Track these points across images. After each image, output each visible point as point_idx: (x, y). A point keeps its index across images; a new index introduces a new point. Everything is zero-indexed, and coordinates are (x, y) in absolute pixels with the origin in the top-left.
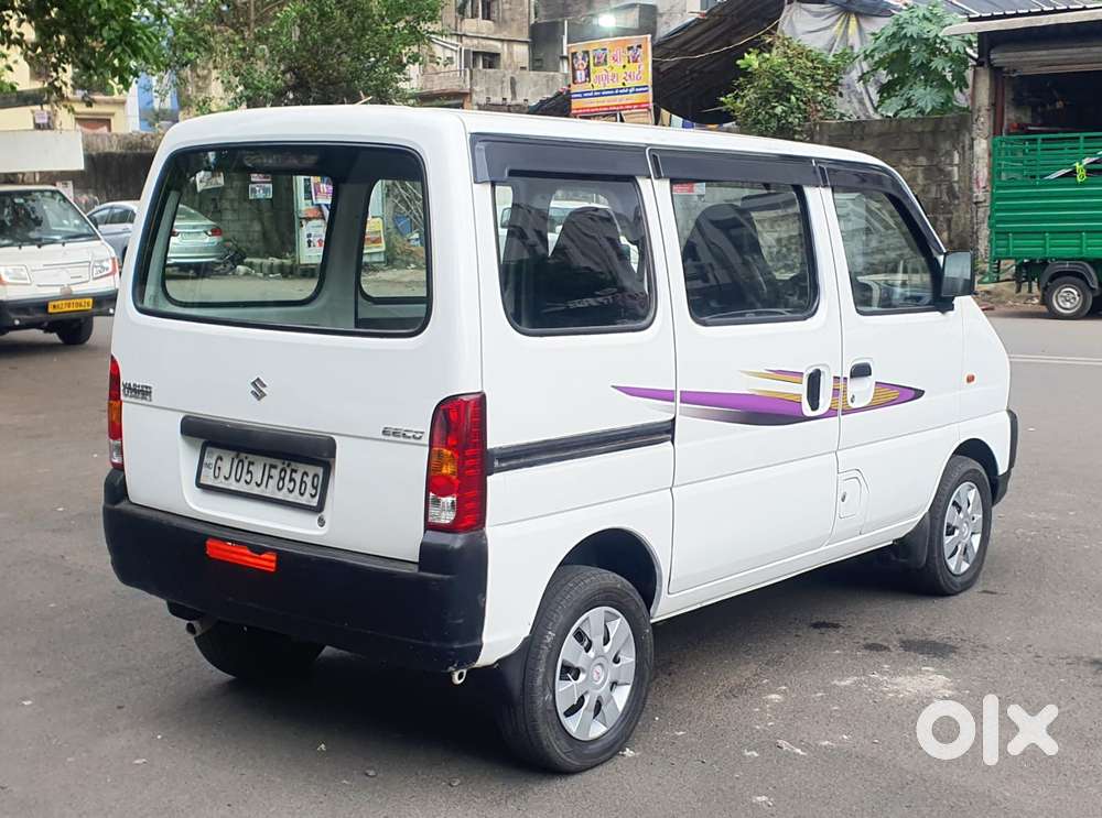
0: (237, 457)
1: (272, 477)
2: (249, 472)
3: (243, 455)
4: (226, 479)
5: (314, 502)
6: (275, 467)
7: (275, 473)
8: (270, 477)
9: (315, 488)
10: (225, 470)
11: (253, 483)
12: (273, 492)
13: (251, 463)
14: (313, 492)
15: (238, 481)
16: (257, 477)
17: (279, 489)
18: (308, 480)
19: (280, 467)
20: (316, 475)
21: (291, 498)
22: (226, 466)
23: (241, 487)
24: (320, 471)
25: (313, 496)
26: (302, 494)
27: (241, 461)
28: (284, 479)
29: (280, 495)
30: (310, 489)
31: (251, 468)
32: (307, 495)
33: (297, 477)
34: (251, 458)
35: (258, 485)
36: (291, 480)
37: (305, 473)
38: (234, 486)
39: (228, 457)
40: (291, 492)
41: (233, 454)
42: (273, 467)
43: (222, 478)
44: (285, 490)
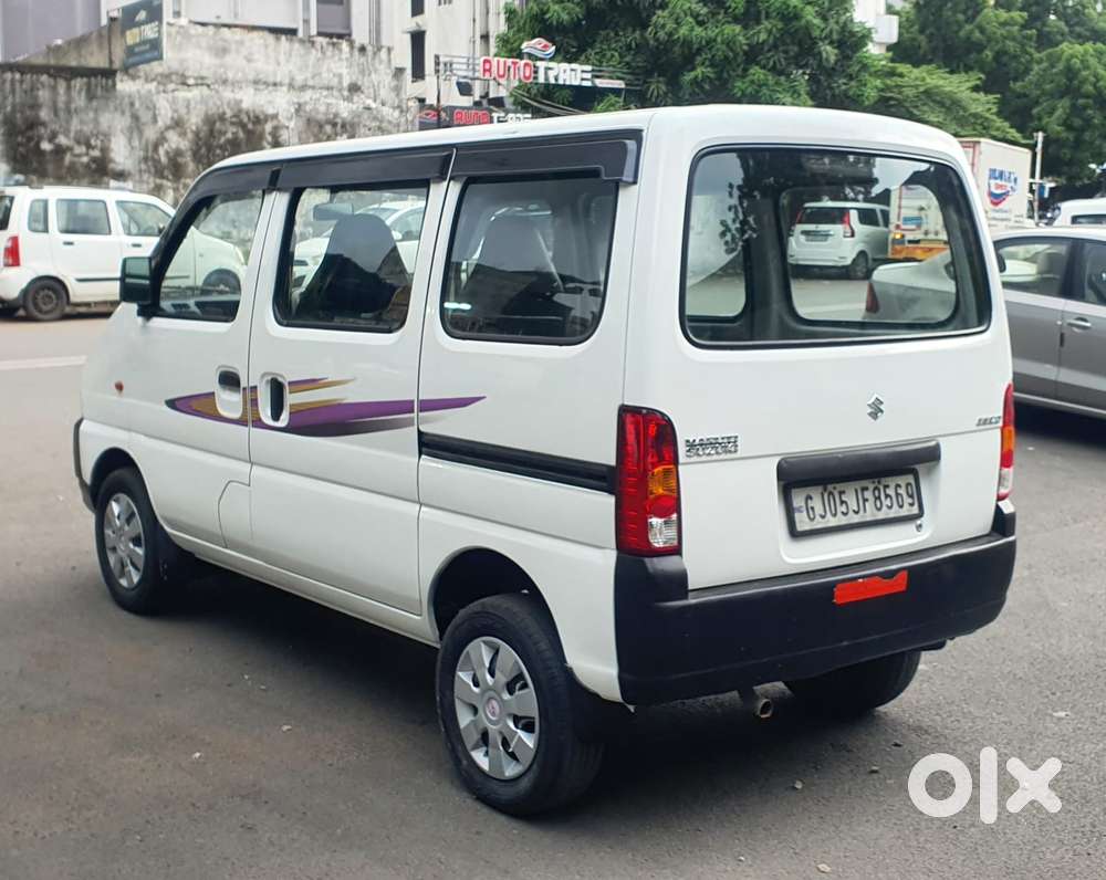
0: (825, 490)
1: (867, 500)
2: (842, 502)
3: (830, 487)
4: (823, 517)
5: (915, 510)
6: (867, 489)
7: (868, 494)
8: (865, 500)
9: (911, 496)
10: (819, 509)
11: (851, 512)
12: (873, 515)
13: (841, 493)
14: (910, 501)
15: (835, 515)
16: (853, 505)
17: (879, 509)
18: (902, 491)
19: (871, 487)
20: (908, 484)
21: (892, 514)
22: (817, 503)
23: (841, 520)
24: (910, 478)
25: (912, 505)
26: (901, 507)
27: (831, 493)
28: (879, 498)
29: (881, 515)
30: (908, 500)
31: (844, 498)
32: (906, 506)
33: (891, 491)
34: (840, 487)
35: (856, 512)
36: (887, 496)
37: (898, 486)
38: (832, 522)
39: (816, 492)
40: (890, 507)
41: (820, 489)
42: (864, 489)
43: (818, 517)
44: (884, 508)
